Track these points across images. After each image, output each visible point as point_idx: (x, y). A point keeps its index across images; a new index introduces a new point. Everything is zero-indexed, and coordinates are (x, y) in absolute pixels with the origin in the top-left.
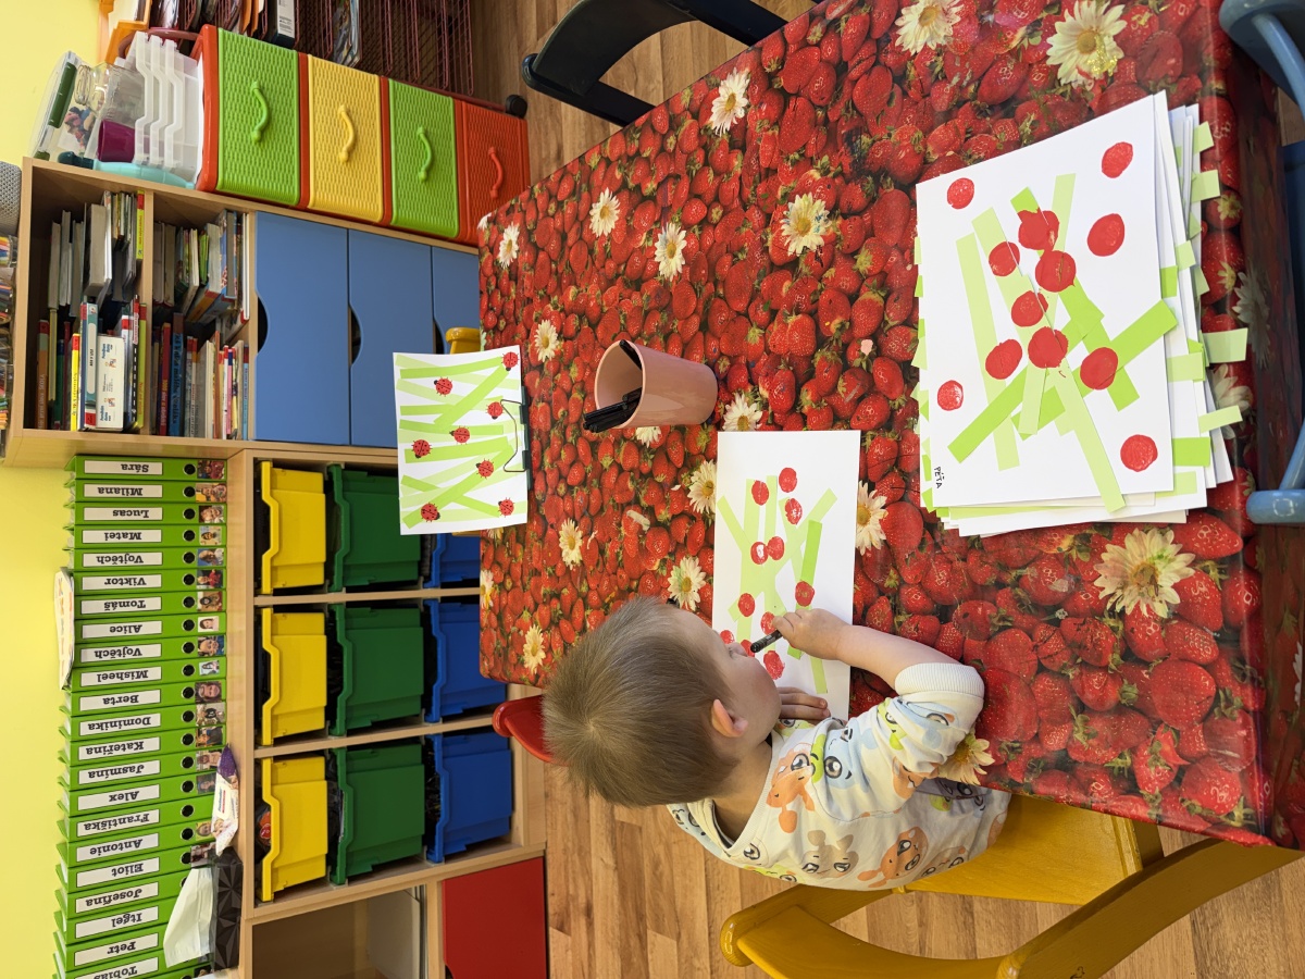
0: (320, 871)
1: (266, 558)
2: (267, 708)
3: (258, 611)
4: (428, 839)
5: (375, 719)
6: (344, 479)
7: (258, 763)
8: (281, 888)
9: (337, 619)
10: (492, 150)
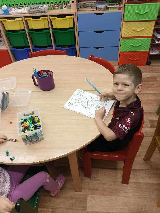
0: (7, 29)
1: (56, 17)
2: (31, 18)
3: (47, 16)
4: (14, 47)
5: (32, 38)
6: (72, 31)
7: (21, 17)
8: (3, 22)
9: (47, 30)
10: (138, 58)
